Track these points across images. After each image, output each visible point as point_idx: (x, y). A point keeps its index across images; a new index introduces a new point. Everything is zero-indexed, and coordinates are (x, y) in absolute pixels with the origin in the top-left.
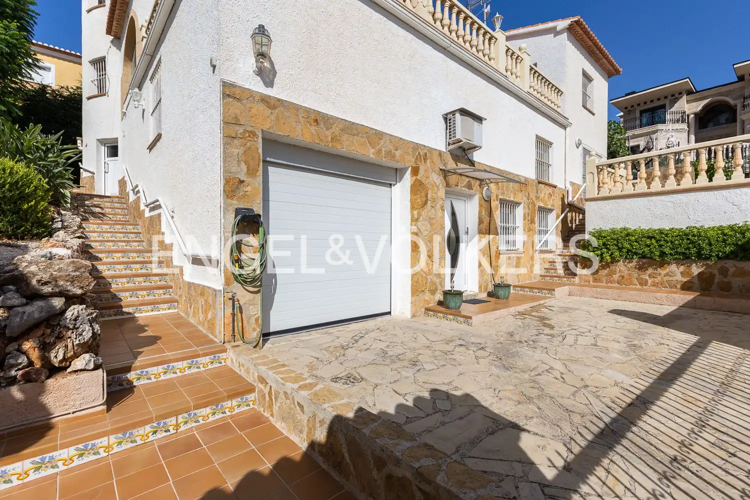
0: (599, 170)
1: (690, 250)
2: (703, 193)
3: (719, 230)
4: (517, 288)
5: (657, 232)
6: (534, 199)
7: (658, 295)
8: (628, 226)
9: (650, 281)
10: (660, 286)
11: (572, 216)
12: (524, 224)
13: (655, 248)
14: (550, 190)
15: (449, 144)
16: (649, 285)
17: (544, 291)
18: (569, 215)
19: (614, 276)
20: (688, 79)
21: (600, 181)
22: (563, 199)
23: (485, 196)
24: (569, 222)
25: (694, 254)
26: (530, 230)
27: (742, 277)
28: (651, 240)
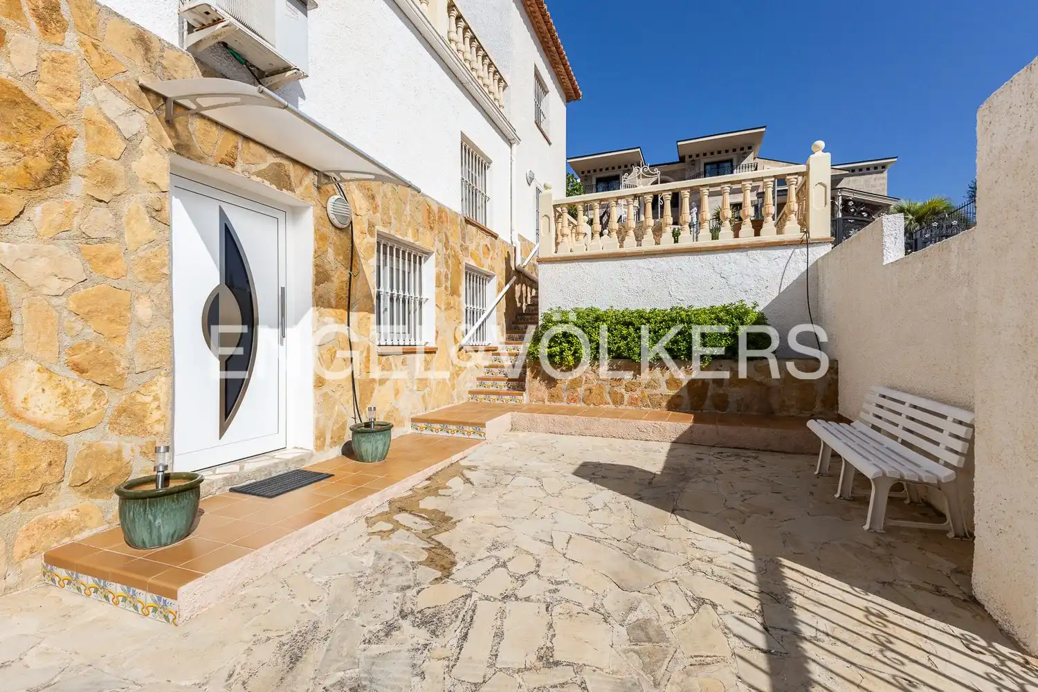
0: (557, 214)
1: (678, 345)
2: (686, 258)
3: (713, 314)
4: (420, 424)
5: (635, 314)
6: (458, 248)
7: (642, 423)
8: (596, 306)
9: (626, 396)
10: (640, 404)
11: (522, 291)
12: (438, 296)
13: (634, 340)
14: (488, 240)
15: (191, 29)
16: (625, 403)
17: (467, 428)
18: (517, 288)
19: (579, 389)
20: (639, 149)
21: (559, 233)
22: (508, 261)
23: (332, 216)
24: (517, 300)
25: (684, 351)
26: (449, 307)
27: (740, 387)
28: (628, 328)
